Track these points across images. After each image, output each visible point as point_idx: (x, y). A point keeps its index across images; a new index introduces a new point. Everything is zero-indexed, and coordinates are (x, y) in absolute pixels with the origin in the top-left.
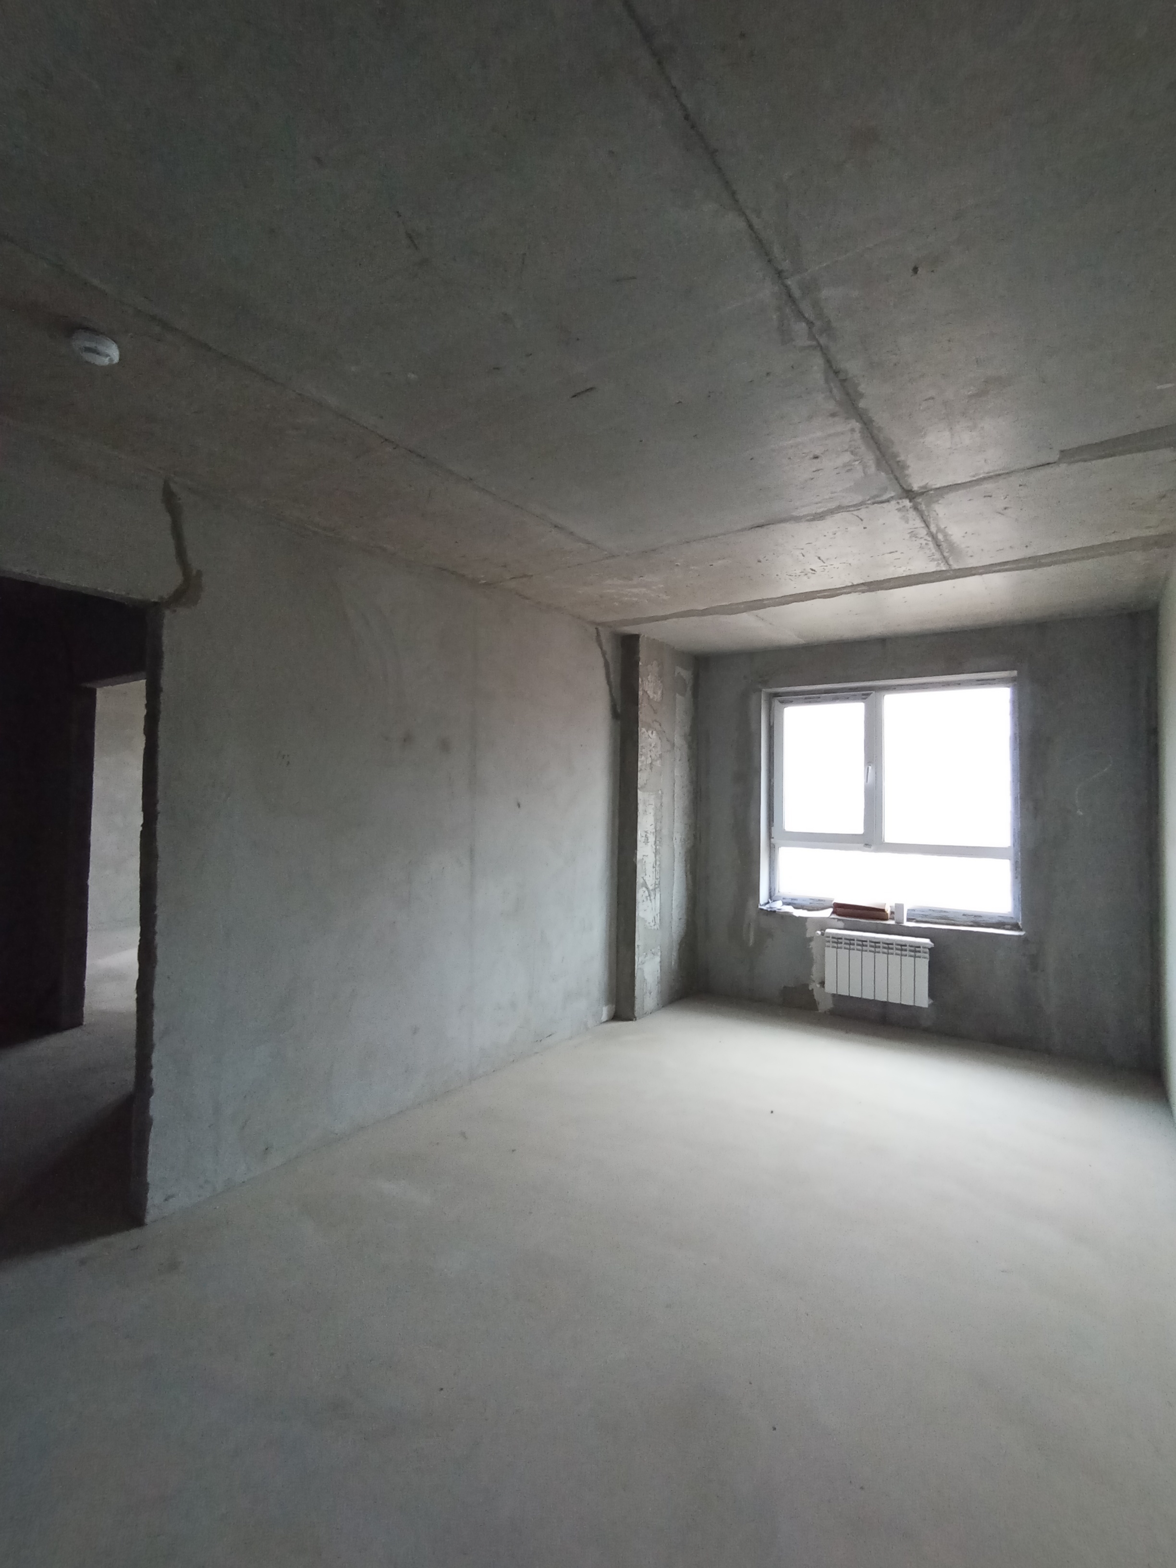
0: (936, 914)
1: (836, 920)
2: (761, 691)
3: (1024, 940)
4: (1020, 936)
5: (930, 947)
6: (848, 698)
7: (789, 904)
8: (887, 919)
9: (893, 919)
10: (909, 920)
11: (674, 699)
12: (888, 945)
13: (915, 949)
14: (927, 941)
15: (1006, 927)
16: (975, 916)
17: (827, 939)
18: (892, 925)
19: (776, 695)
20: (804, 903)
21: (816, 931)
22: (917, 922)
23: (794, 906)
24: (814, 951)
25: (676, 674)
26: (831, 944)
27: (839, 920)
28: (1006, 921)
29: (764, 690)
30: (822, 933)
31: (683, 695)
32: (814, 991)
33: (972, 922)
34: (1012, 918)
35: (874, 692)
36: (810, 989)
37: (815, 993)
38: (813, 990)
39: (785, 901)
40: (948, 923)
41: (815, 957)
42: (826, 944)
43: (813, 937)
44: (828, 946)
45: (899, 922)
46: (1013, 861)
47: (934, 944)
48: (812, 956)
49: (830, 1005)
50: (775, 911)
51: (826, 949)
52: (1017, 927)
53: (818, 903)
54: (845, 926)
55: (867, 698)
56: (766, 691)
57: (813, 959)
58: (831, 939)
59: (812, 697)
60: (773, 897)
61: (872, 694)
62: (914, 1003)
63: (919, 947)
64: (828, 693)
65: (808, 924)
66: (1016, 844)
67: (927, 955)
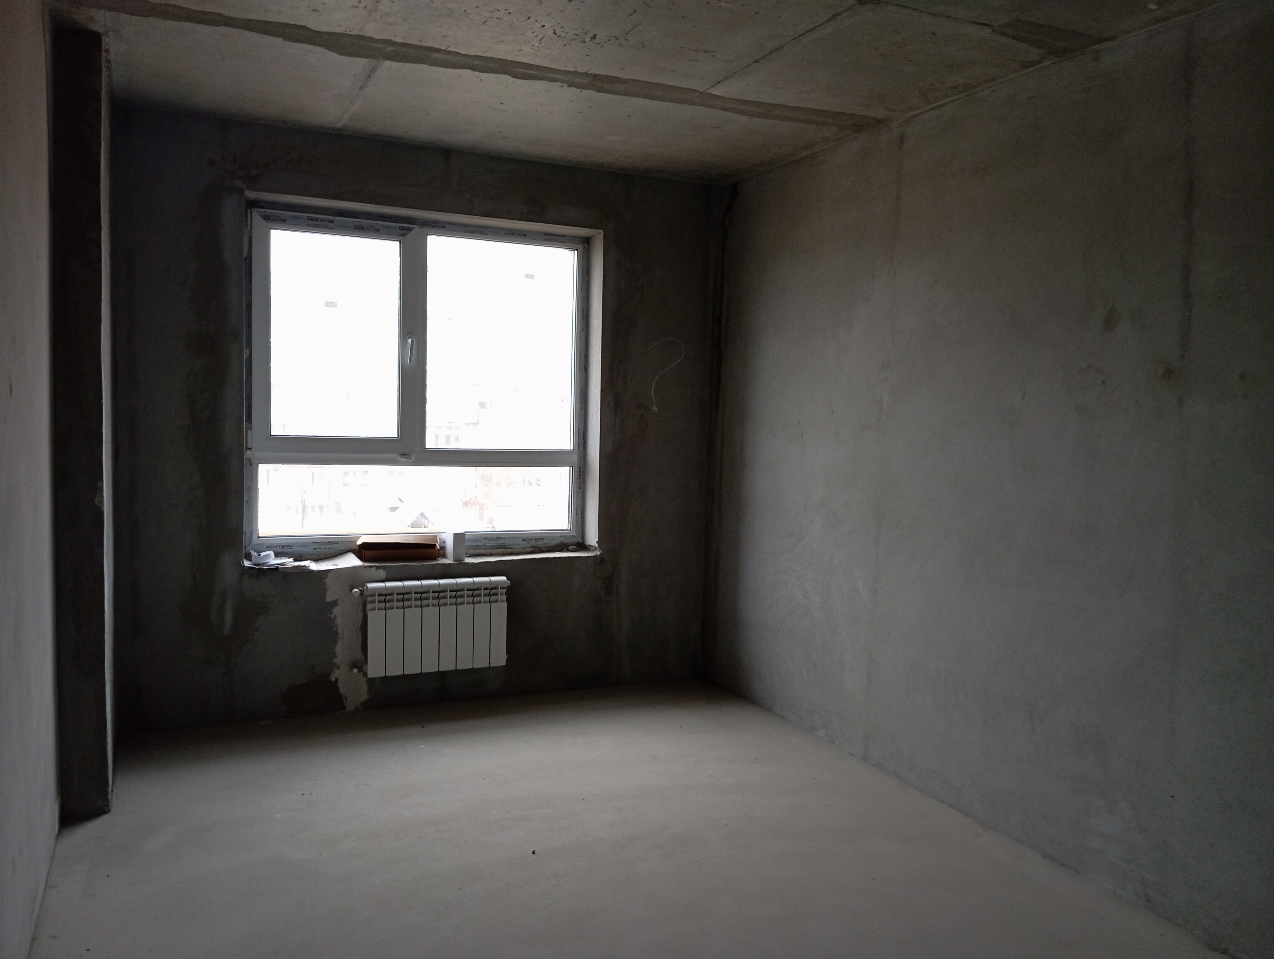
0: (492, 543)
1: (374, 568)
3: (599, 561)
4: (596, 556)
5: (506, 586)
6: (378, 230)
8: (435, 559)
9: (444, 556)
12: (457, 591)
13: (491, 590)
14: (503, 578)
16: (536, 540)
17: (370, 599)
18: (449, 564)
21: (351, 590)
24: (339, 621)
26: (377, 605)
27: (377, 568)
29: (247, 192)
30: (360, 590)
32: (339, 682)
35: (417, 227)
36: (333, 679)
37: (340, 685)
38: (337, 680)
40: (505, 552)
41: (340, 631)
42: (369, 606)
43: (338, 600)
44: (374, 609)
45: (458, 560)
46: (576, 467)
47: (510, 582)
48: (335, 629)
49: (364, 696)
50: (277, 569)
51: (370, 615)
52: (582, 546)
53: (328, 547)
54: (386, 575)
55: (404, 235)
56: (251, 195)
57: (336, 633)
58: (377, 598)
59: (320, 218)
60: (250, 546)
61: (411, 230)
62: (490, 664)
63: (491, 589)
64: (346, 217)
65: (328, 581)
66: (581, 446)
67: (505, 597)
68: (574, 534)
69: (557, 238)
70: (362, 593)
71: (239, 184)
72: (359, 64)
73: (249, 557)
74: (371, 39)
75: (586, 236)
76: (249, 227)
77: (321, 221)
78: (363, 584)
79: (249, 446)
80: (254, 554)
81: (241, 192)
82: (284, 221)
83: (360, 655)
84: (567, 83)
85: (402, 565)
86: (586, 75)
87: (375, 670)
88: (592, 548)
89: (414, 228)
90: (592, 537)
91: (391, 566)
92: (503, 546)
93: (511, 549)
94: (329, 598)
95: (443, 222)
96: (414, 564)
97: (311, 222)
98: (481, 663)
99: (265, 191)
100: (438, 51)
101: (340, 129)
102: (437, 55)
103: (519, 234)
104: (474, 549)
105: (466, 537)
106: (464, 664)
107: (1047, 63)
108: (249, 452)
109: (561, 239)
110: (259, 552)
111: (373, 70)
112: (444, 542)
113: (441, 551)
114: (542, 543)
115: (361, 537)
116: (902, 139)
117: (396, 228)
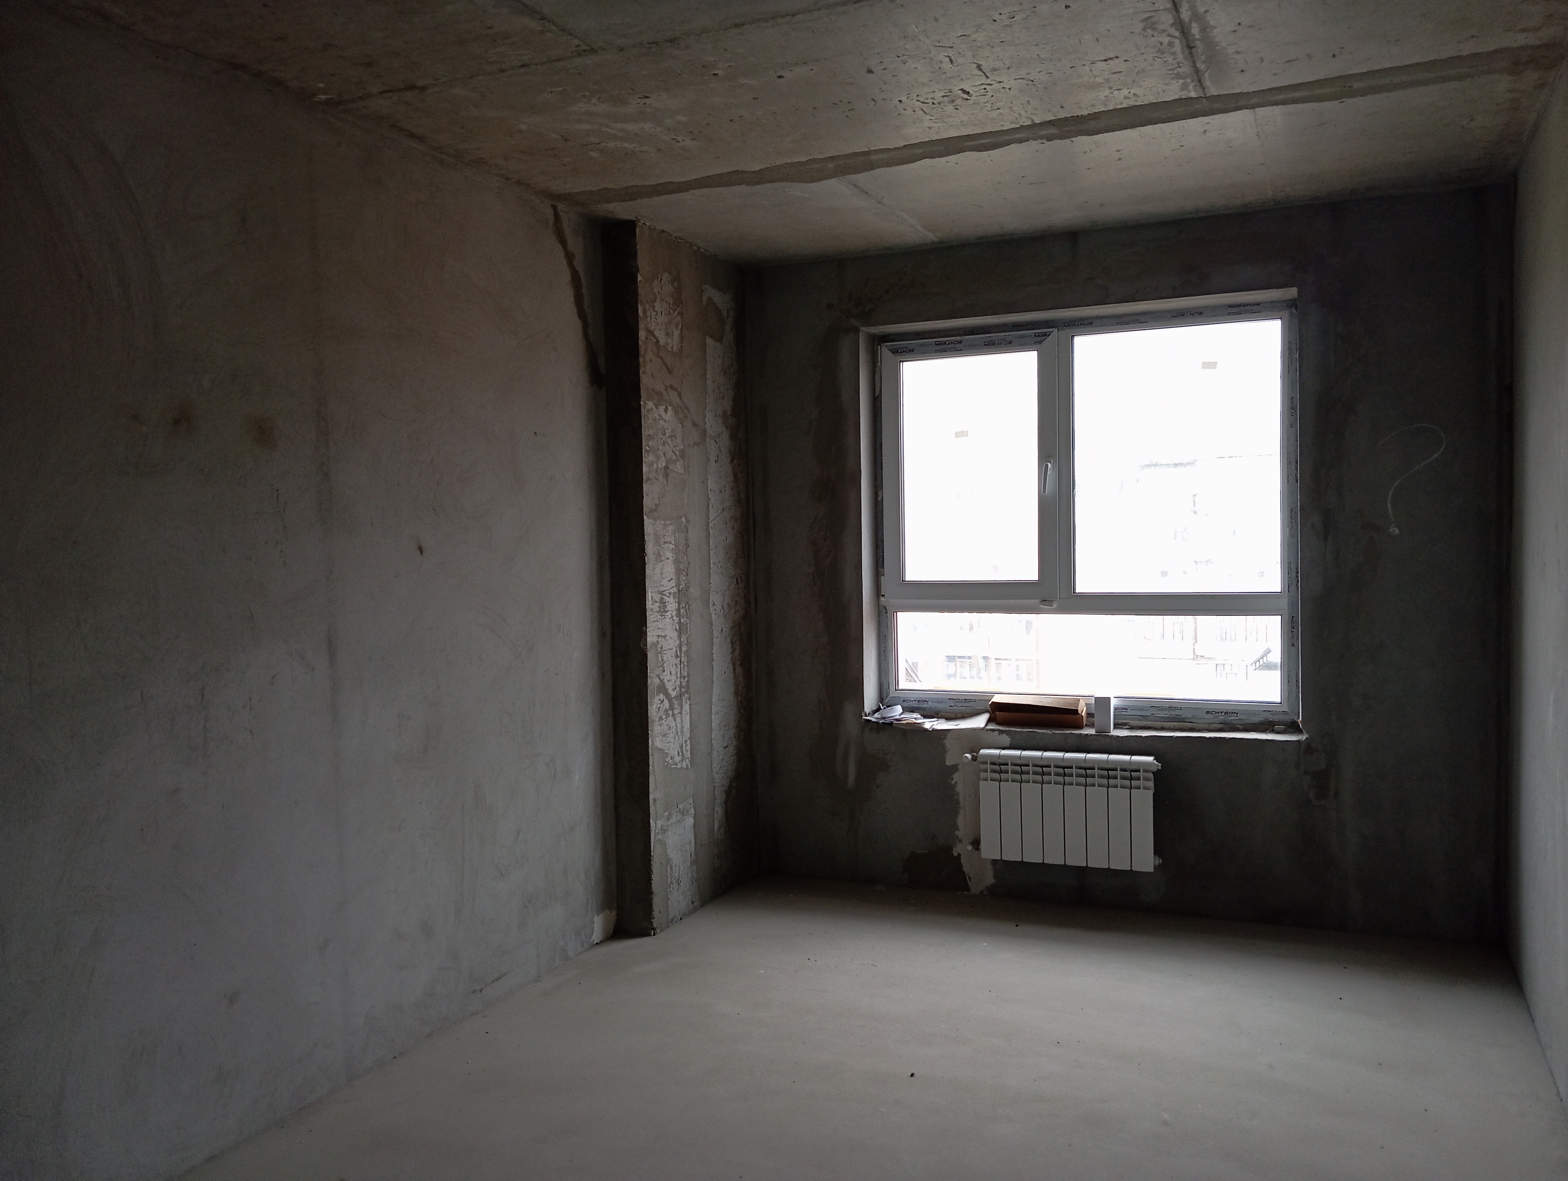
0: (1162, 714)
1: (997, 733)
2: (856, 331)
3: (1307, 749)
4: (1299, 741)
5: (1154, 769)
6: (1010, 343)
7: (912, 710)
9: (1092, 725)
10: (1117, 726)
11: (704, 346)
12: (1086, 769)
13: (1132, 773)
14: (1150, 759)
15: (1277, 727)
16: (1227, 713)
17: (983, 766)
18: (1091, 735)
19: (885, 338)
20: (939, 706)
22: (1132, 728)
23: (923, 713)
24: (960, 788)
25: (705, 298)
26: (989, 775)
27: (1001, 732)
28: (1276, 718)
29: (862, 328)
30: (973, 756)
31: (719, 340)
32: (962, 857)
33: (1220, 723)
34: (1285, 713)
35: (1060, 330)
36: (955, 854)
37: (962, 861)
38: (959, 855)
39: (906, 704)
40: (1182, 727)
41: (961, 799)
42: (982, 775)
43: (958, 765)
44: (985, 779)
46: (1286, 618)
47: (1160, 764)
48: (956, 797)
49: (990, 880)
51: (982, 785)
52: (1294, 726)
53: (965, 705)
54: (1011, 741)
55: (1040, 342)
57: (958, 802)
58: (989, 767)
59: (948, 341)
60: (888, 698)
61: (1049, 335)
62: (1131, 866)
63: (1132, 771)
64: (977, 334)
65: (948, 743)
66: (1293, 587)
67: (1152, 784)
68: (1286, 709)
69: (1247, 308)
70: (974, 759)
71: (854, 322)
77: (949, 344)
78: (978, 750)
79: (882, 594)
80: (883, 707)
82: (912, 351)
83: (978, 830)
85: (1029, 731)
87: (988, 849)
89: (1050, 333)
91: (1016, 731)
92: (1177, 719)
93: (1190, 724)
94: (949, 762)
96: (1043, 731)
97: (939, 347)
98: (1118, 863)
101: (942, 242)
103: (1192, 313)
104: (1139, 720)
106: (1096, 862)
114: (1236, 718)
115: (994, 696)
117: (1033, 336)
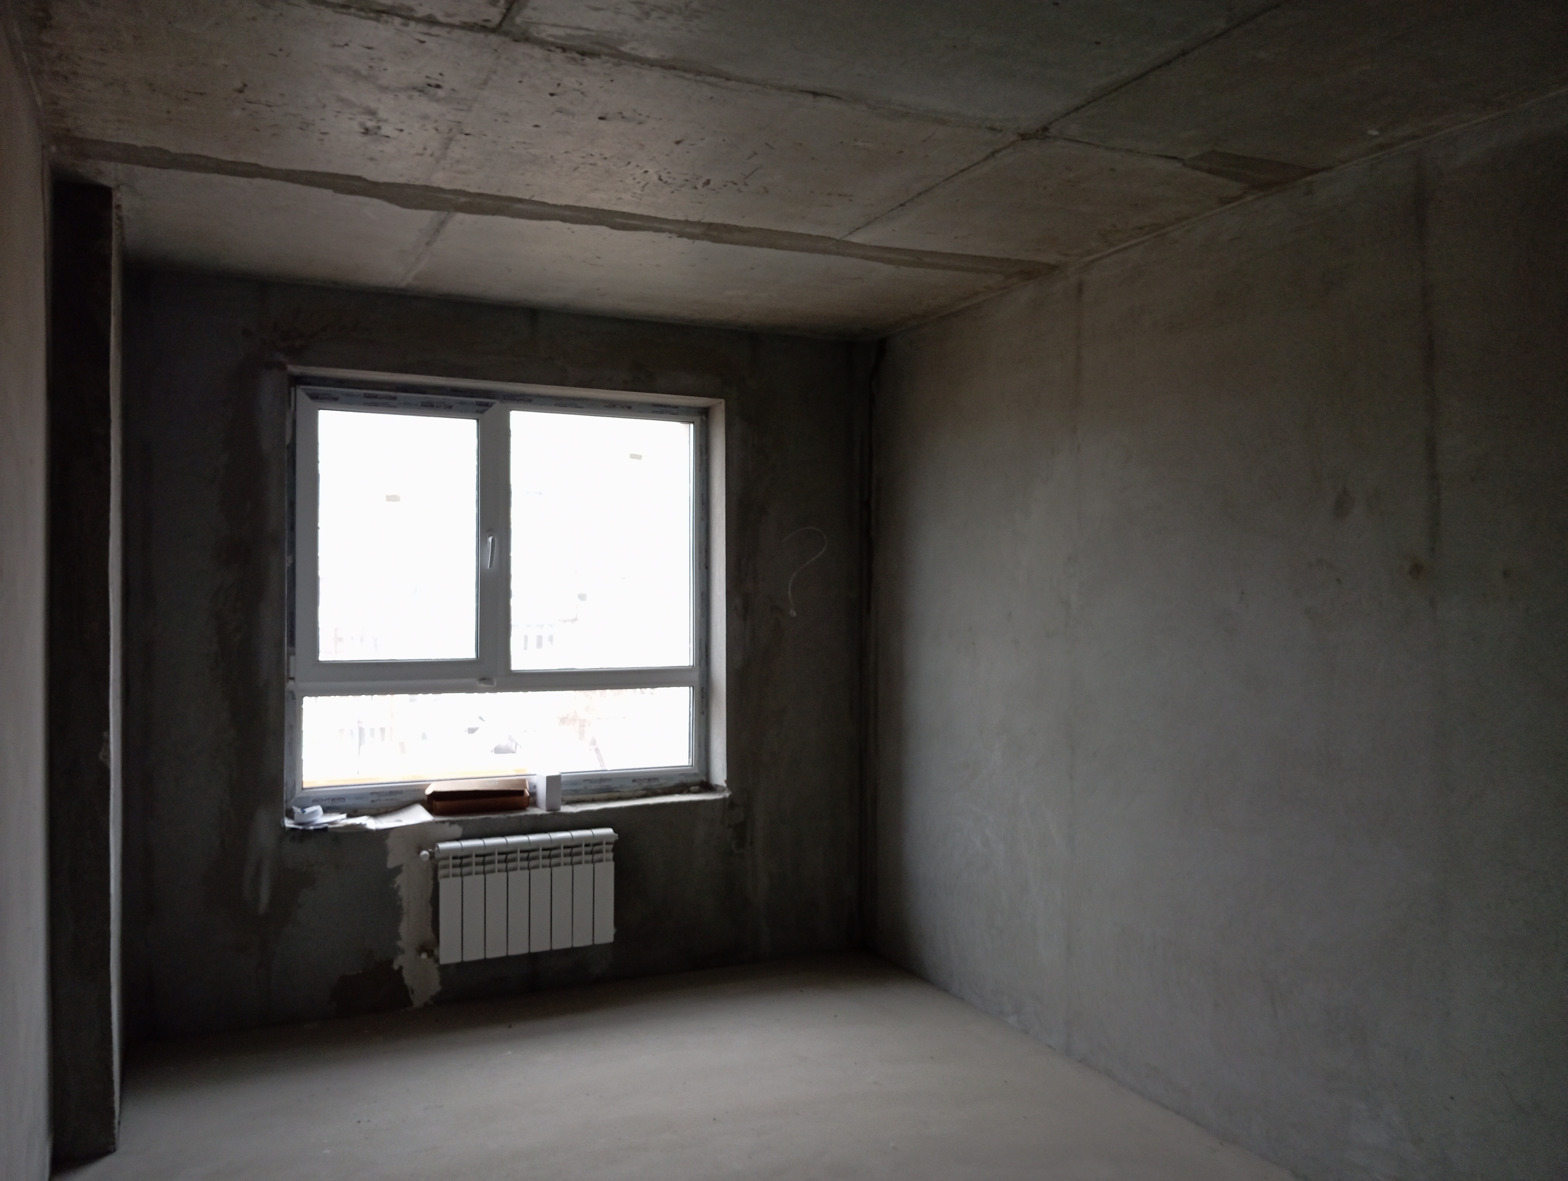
0: (594, 786)
1: (447, 824)
3: (728, 805)
4: (724, 799)
5: (613, 840)
6: (450, 407)
8: (523, 808)
9: (535, 805)
12: (550, 850)
13: (593, 846)
14: (609, 831)
15: (692, 788)
16: (649, 780)
17: (443, 863)
18: (542, 815)
19: (300, 380)
21: (419, 852)
24: (403, 893)
26: (451, 871)
27: (452, 823)
28: (689, 780)
29: (289, 366)
30: (430, 853)
32: (403, 971)
33: (644, 790)
34: (695, 775)
35: (497, 402)
37: (405, 974)
38: (401, 968)
40: (610, 797)
41: (404, 904)
42: (441, 872)
44: (446, 876)
45: (553, 809)
46: (698, 687)
47: (617, 835)
48: (398, 903)
49: (435, 986)
50: (325, 829)
51: (443, 883)
52: (707, 786)
53: (390, 797)
54: (463, 832)
55: (482, 412)
56: (295, 369)
57: (400, 907)
58: (451, 862)
60: (293, 800)
61: (491, 406)
62: (593, 940)
63: (595, 845)
64: (410, 393)
65: (390, 842)
66: (703, 662)
67: (611, 855)
68: (696, 771)
69: (668, 409)
70: (432, 856)
71: (281, 358)
72: (425, 218)
73: (290, 814)
74: (440, 190)
75: (705, 405)
76: (293, 408)
77: (379, 398)
78: (433, 845)
79: (292, 675)
80: (297, 810)
81: (282, 367)
82: (335, 399)
83: (430, 935)
84: (677, 233)
85: (482, 818)
86: (699, 224)
87: (448, 954)
88: (718, 789)
89: (494, 403)
90: (719, 774)
91: (469, 820)
92: (608, 790)
93: (618, 793)
94: (391, 864)
95: (530, 395)
96: (497, 816)
97: (369, 401)
98: (582, 940)
99: (313, 365)
100: (520, 201)
101: (403, 290)
102: (519, 206)
104: (572, 795)
105: (562, 779)
106: (561, 943)
107: (1250, 198)
108: (291, 683)
109: (674, 410)
110: (303, 808)
111: (443, 223)
112: (535, 787)
113: (531, 799)
114: (657, 783)
115: (430, 784)
116: (1080, 288)
117: (472, 404)
